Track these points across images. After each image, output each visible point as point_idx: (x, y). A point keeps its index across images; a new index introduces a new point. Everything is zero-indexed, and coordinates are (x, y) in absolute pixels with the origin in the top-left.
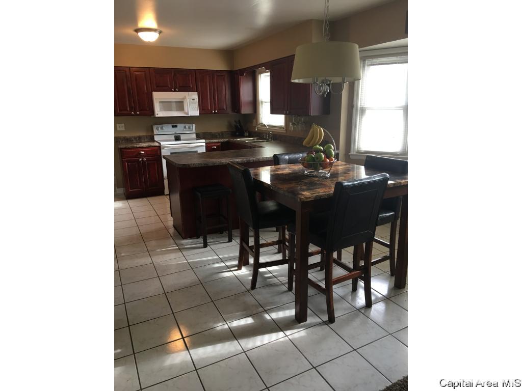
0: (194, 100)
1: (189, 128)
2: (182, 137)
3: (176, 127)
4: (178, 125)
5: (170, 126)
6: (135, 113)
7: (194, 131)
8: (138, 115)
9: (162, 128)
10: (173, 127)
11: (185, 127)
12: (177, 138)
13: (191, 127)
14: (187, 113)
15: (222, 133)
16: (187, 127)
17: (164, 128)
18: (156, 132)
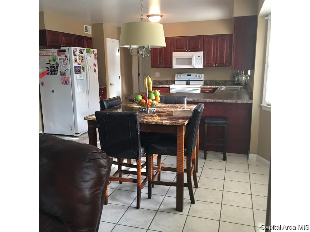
0: (200, 57)
1: (199, 77)
2: (191, 82)
3: (190, 75)
4: (192, 74)
5: (186, 74)
6: (161, 66)
7: (203, 79)
8: (163, 67)
9: (180, 76)
10: (188, 75)
12: (188, 83)
13: (200, 76)
14: (194, 67)
15: (225, 81)
16: (197, 76)
17: (182, 76)
18: (176, 78)
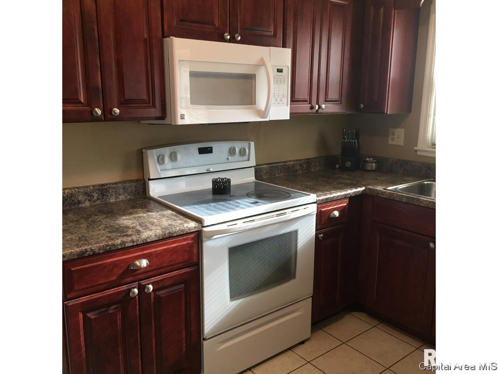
0: (280, 71)
1: (241, 153)
3: (208, 151)
4: (218, 146)
6: (107, 111)
7: (253, 162)
8: (115, 119)
9: (173, 157)
10: (202, 151)
11: (232, 152)
13: (247, 151)
14: (263, 114)
16: (237, 151)
17: (179, 157)
18: (154, 169)
